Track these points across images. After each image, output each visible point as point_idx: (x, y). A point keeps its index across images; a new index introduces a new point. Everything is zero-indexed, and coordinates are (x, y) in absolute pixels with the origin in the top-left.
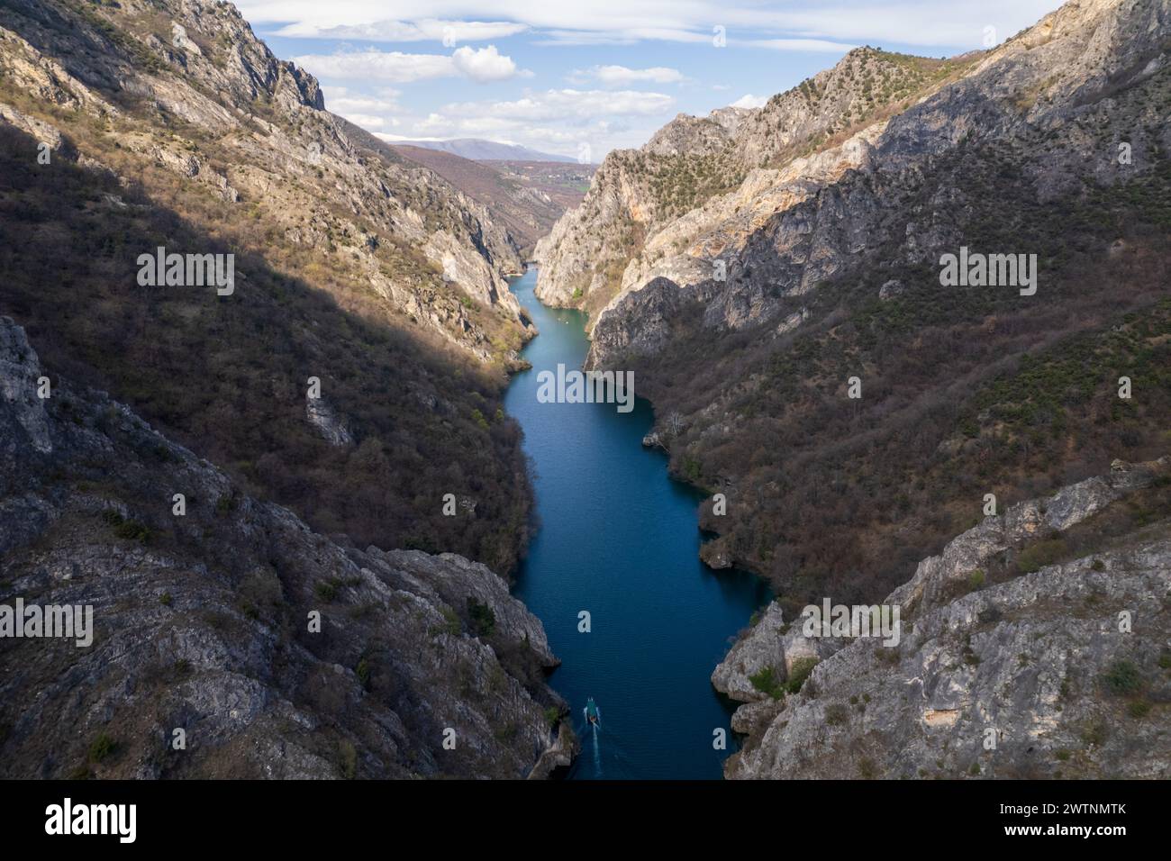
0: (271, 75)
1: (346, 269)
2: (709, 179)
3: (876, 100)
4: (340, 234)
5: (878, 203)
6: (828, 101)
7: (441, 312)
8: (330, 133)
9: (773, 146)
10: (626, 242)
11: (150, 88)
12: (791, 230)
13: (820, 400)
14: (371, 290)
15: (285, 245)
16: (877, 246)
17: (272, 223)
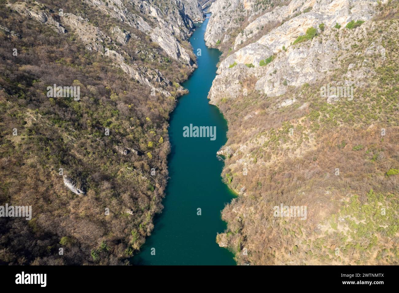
1: (111, 61)
4: (108, 44)
5: (340, 47)
7: (150, 76)
10: (240, 20)
12: (297, 55)
13: (286, 155)
14: (121, 71)
15: (85, 53)
16: (333, 70)
17: (80, 42)
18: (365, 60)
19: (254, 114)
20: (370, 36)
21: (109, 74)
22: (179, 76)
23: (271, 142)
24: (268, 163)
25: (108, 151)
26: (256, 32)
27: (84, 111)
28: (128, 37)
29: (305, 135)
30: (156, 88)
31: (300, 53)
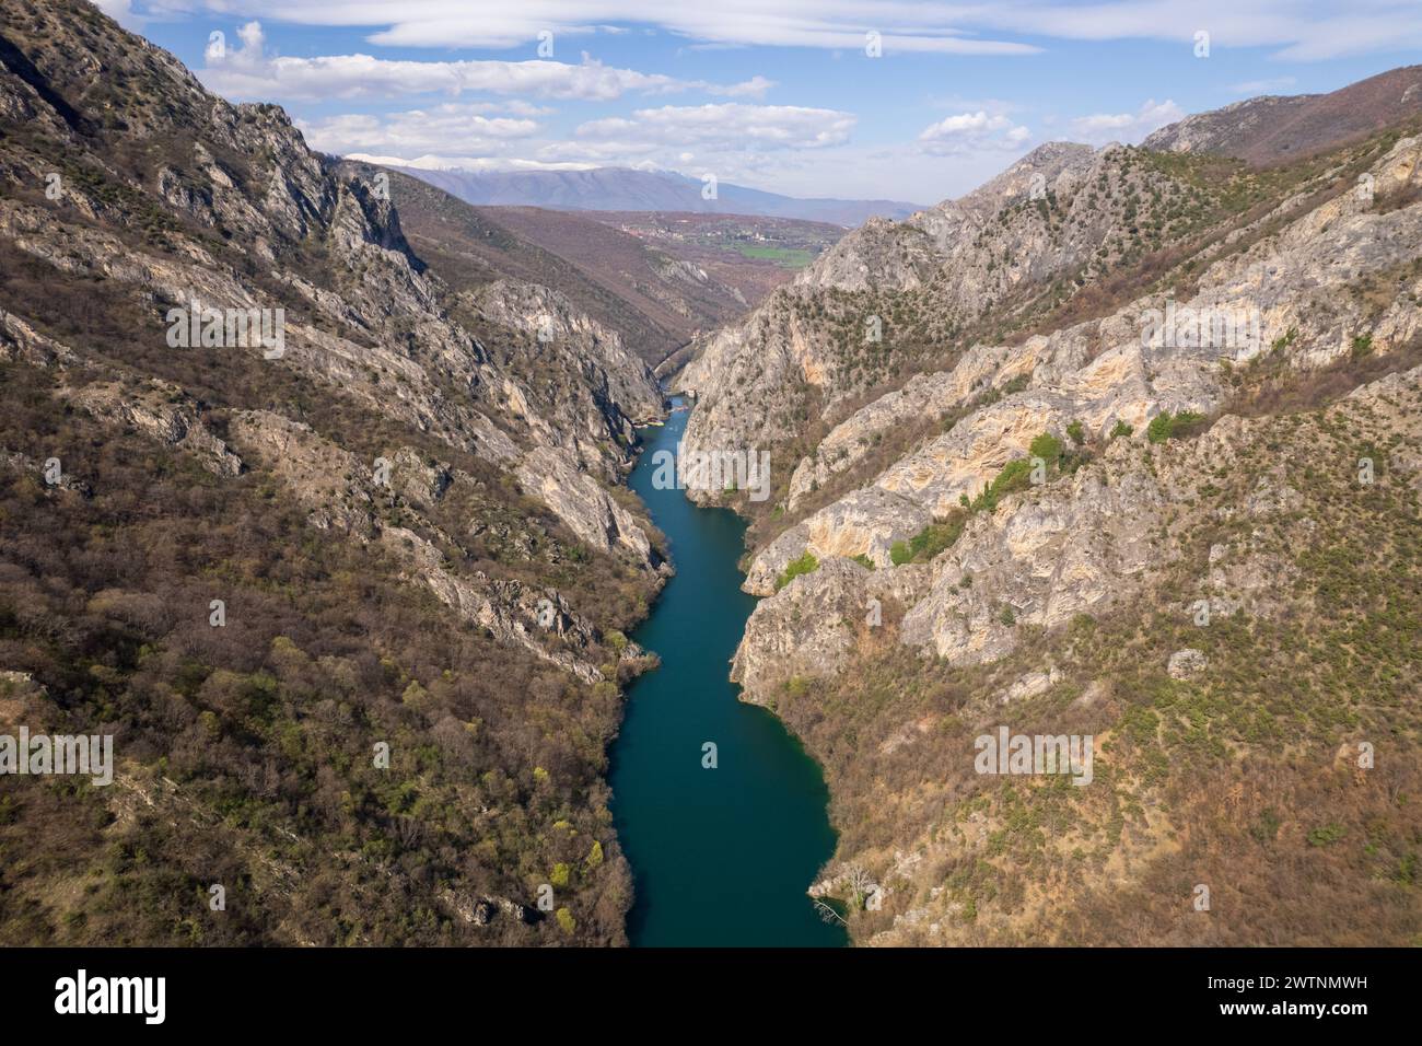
0: (328, 199)
1: (394, 565)
2: (911, 328)
3: (1142, 232)
4: (387, 507)
5: (1164, 493)
6: (1075, 226)
7: (529, 612)
8: (402, 280)
9: (998, 286)
10: (797, 415)
11: (145, 272)
12: (1033, 524)
13: (1079, 881)
14: (428, 597)
15: (306, 540)
16: (1163, 568)
17: (290, 504)
18: (1255, 533)
19: (918, 733)
20: (1246, 460)
21: (391, 611)
22: (621, 605)
23: (1011, 833)
24: (1018, 918)
25: (419, 913)
26: (857, 452)
27: (321, 756)
28: (443, 481)
29: (1128, 797)
30: (550, 654)
31: (1042, 519)
